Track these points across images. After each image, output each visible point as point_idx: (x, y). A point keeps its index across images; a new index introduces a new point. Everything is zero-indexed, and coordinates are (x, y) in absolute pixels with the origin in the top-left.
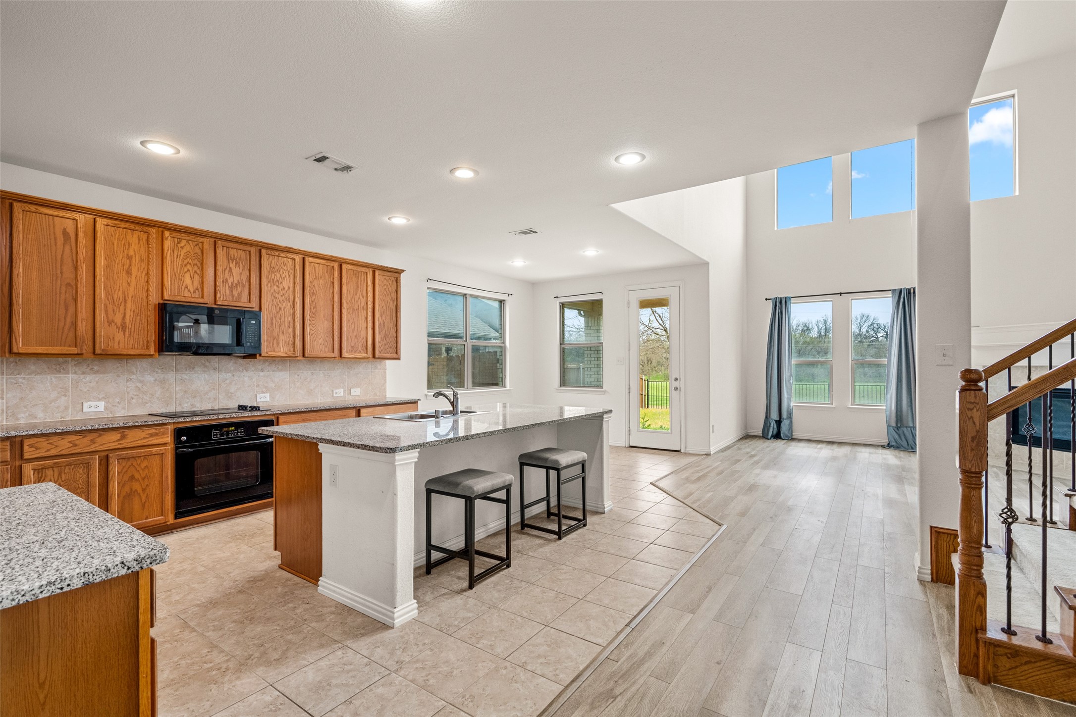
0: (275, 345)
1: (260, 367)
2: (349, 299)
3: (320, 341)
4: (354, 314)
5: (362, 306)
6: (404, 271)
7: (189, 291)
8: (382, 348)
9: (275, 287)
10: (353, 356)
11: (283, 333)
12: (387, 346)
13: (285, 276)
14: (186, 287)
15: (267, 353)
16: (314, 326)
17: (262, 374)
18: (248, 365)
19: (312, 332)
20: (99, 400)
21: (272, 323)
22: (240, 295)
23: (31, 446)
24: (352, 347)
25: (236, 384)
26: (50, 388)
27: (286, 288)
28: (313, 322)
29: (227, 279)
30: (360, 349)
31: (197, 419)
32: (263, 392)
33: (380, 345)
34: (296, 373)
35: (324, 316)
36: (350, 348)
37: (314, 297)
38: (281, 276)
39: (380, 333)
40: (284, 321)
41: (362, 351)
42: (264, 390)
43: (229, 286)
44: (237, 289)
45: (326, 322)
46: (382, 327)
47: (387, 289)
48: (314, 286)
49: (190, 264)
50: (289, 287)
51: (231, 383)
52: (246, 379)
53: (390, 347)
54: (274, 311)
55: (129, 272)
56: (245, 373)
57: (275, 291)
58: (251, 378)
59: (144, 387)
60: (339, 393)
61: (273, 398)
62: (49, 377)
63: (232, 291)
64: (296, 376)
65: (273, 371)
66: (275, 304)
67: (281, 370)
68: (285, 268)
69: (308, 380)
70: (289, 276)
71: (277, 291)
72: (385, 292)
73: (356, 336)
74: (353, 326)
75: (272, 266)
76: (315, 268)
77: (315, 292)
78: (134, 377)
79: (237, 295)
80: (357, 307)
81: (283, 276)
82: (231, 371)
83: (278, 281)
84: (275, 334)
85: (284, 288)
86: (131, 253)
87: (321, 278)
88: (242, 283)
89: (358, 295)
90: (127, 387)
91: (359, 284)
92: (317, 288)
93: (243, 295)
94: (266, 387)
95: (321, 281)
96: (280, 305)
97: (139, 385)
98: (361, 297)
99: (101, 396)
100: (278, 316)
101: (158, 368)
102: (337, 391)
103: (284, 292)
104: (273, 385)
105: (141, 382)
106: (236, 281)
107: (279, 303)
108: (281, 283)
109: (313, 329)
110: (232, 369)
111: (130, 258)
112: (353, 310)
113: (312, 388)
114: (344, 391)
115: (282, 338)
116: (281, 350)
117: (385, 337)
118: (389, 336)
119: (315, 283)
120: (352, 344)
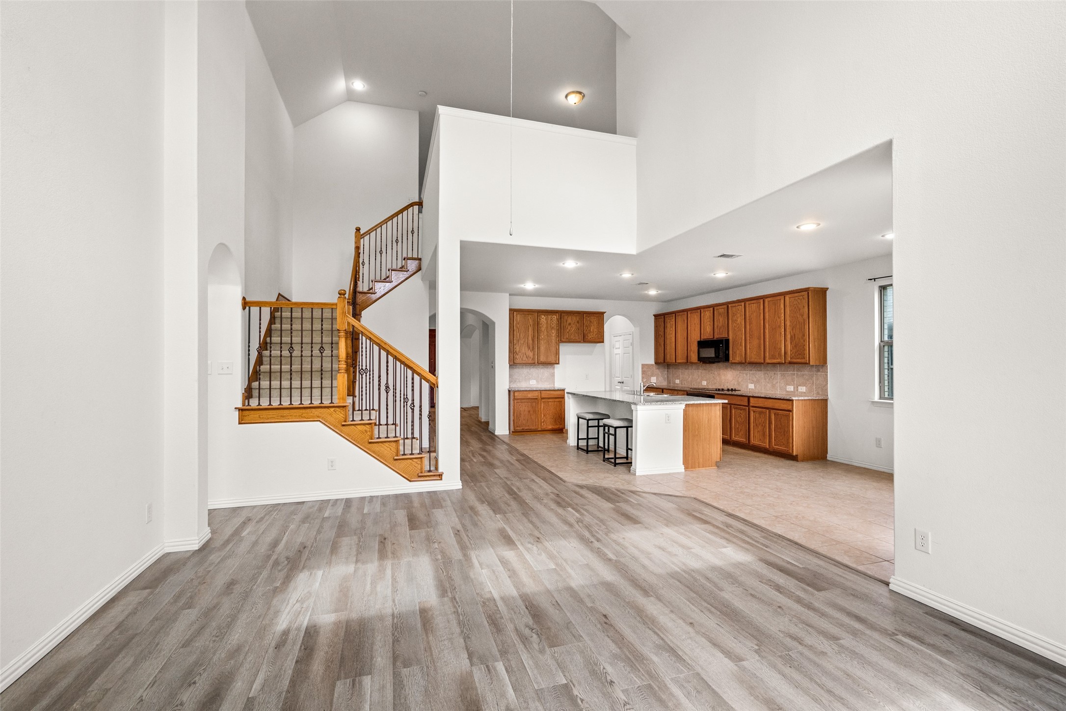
0: (735, 356)
3: (755, 352)
4: (773, 332)
5: (778, 325)
7: (707, 334)
8: (793, 355)
9: (734, 324)
10: (772, 362)
11: (738, 349)
13: (739, 316)
14: (707, 332)
15: (731, 361)
16: (751, 343)
17: (751, 372)
19: (750, 347)
21: (734, 345)
22: (722, 332)
25: (741, 378)
27: (739, 323)
28: (751, 341)
29: (718, 325)
30: (777, 356)
32: (751, 383)
35: (756, 337)
36: (771, 356)
37: (751, 326)
39: (791, 343)
40: (738, 343)
41: (778, 358)
43: (719, 328)
45: (757, 340)
46: (793, 338)
47: (796, 308)
48: (751, 318)
49: (708, 322)
52: (745, 375)
53: (800, 354)
54: (734, 338)
55: (695, 330)
56: (744, 372)
58: (747, 375)
63: (720, 331)
65: (756, 371)
66: (735, 334)
67: (759, 371)
68: (738, 312)
69: (772, 378)
71: (735, 326)
72: (795, 310)
73: (774, 347)
74: (772, 341)
75: (733, 313)
76: (750, 307)
77: (752, 322)
80: (775, 326)
81: (737, 316)
83: (736, 320)
84: (735, 351)
86: (695, 322)
87: (754, 313)
88: (723, 326)
89: (776, 318)
94: (753, 381)
96: (737, 334)
98: (778, 319)
100: (736, 340)
102: (789, 387)
103: (738, 325)
104: (756, 380)
105: (714, 374)
107: (736, 332)
111: (695, 324)
112: (773, 329)
113: (774, 383)
114: (794, 388)
115: (738, 352)
116: (738, 359)
117: (795, 346)
118: (799, 345)
119: (752, 316)
120: (773, 353)
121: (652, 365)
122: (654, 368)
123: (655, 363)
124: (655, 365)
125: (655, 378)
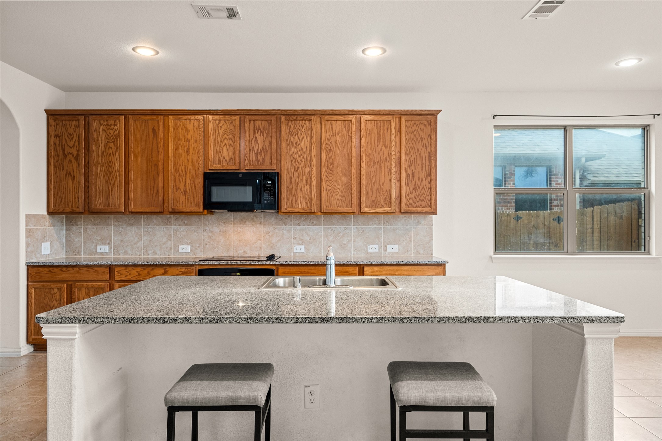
0: (294, 201)
1: (297, 222)
2: (370, 151)
3: (338, 196)
4: (375, 167)
5: (385, 157)
6: (440, 111)
7: (226, 160)
8: (411, 201)
9: (294, 149)
10: (374, 211)
11: (301, 190)
12: (418, 199)
13: (303, 138)
14: (224, 158)
15: (286, 209)
16: (331, 182)
17: (298, 228)
18: (287, 220)
19: (329, 188)
20: (188, 244)
21: (291, 182)
22: (263, 159)
23: (118, 272)
24: (373, 201)
25: (277, 236)
26: (163, 235)
27: (304, 149)
28: (330, 178)
29: (253, 148)
30: (382, 203)
31: (212, 263)
32: (299, 244)
33: (408, 198)
34: (329, 228)
35: (342, 172)
36: (370, 202)
37: (331, 154)
38: (299, 138)
39: (407, 185)
40: (302, 179)
41: (385, 205)
42: (300, 242)
43: (255, 153)
44: (261, 155)
45: (343, 178)
46: (411, 177)
47: (417, 136)
48: (331, 143)
49: (227, 139)
50: (306, 147)
51: (273, 235)
52: (285, 232)
53: (422, 200)
54: (293, 171)
55: (188, 152)
56: (284, 227)
57: (293, 152)
58: (289, 231)
59: (213, 236)
60: (374, 248)
61: (308, 250)
62: (162, 227)
63: (257, 157)
64: (330, 231)
65: (308, 225)
66: (294, 164)
67: (315, 225)
68: (303, 130)
69: (341, 234)
70: (307, 137)
71: (295, 152)
72: (415, 139)
73: (378, 190)
74: (374, 179)
75: (291, 130)
76: (332, 125)
77: (332, 149)
78: (207, 228)
79: (261, 160)
80: (378, 158)
81: (301, 137)
82: (273, 225)
83: (296, 143)
84: (294, 192)
85: (302, 149)
86: (189, 137)
87: (338, 134)
88: (266, 149)
89: (380, 146)
90: (204, 236)
91: (381, 134)
92: (334, 145)
93: (266, 159)
94: (302, 240)
95: (338, 137)
96: (298, 165)
97: (210, 234)
98: (384, 148)
99: (189, 242)
100: (296, 175)
101: (222, 222)
102: (372, 246)
103: (302, 152)
104: (308, 238)
105: (212, 232)
106: (260, 148)
107: (297, 163)
108: (299, 144)
109: (330, 184)
110: (274, 223)
111: (188, 141)
112: (375, 163)
113: (345, 242)
114: (380, 248)
115: (300, 195)
116: (299, 206)
117: (415, 189)
118: (421, 188)
119: (333, 140)
120: (373, 198)
121: (43, 216)
122: (47, 224)
123: (49, 213)
124: (47, 216)
125: (48, 244)
